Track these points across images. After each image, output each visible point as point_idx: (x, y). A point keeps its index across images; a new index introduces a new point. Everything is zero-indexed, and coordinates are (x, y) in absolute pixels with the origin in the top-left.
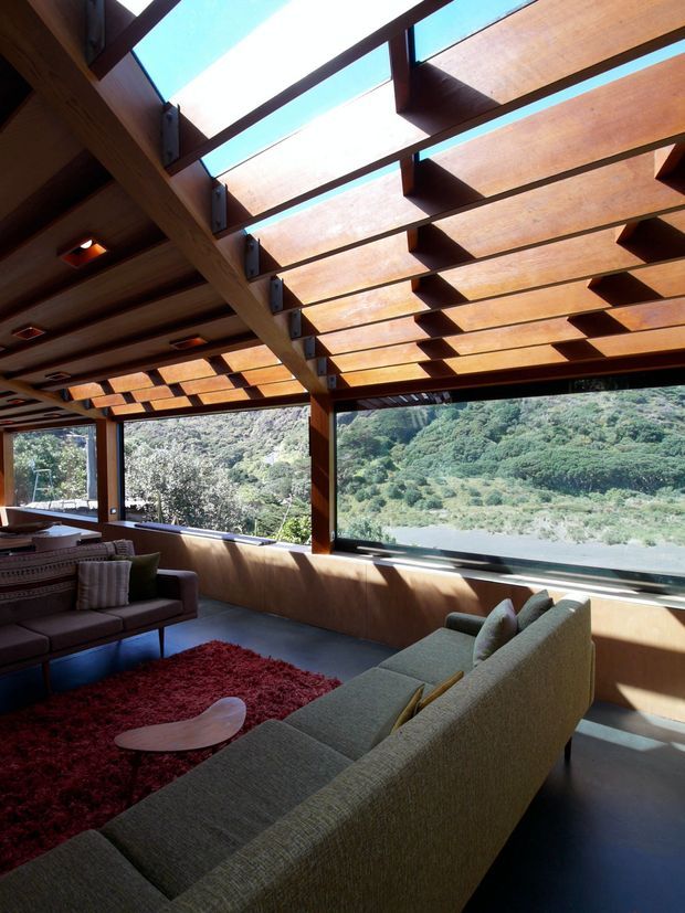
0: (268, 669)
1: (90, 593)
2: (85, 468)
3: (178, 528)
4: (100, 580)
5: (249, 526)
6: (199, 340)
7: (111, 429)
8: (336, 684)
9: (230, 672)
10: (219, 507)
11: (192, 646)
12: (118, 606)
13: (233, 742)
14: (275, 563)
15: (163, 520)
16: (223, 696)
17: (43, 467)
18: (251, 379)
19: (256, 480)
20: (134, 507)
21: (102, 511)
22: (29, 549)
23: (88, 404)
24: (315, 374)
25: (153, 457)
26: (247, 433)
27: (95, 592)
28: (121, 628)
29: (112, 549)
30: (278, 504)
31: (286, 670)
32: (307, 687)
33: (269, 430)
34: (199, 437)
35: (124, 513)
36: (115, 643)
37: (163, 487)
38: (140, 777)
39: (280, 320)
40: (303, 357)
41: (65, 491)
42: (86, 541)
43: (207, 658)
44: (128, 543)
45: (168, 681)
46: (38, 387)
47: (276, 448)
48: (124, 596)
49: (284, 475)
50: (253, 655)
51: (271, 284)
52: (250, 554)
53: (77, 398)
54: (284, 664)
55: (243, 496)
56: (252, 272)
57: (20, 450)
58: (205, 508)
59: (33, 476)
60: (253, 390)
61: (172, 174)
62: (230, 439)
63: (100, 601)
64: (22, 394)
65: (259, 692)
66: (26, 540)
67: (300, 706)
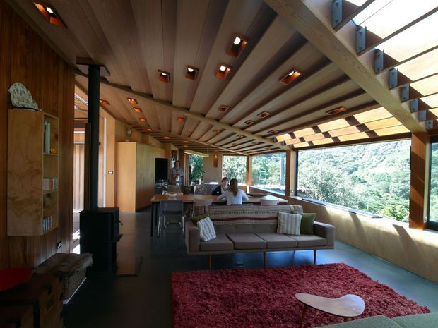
0: (376, 287)
1: (283, 227)
2: (279, 172)
3: (322, 202)
4: (288, 222)
5: (362, 206)
6: (342, 109)
7: (293, 154)
8: (426, 311)
9: (352, 282)
10: (345, 195)
11: (331, 263)
12: (295, 235)
13: (356, 320)
14: (382, 229)
15: (315, 198)
16: (348, 293)
17: (262, 170)
18: (371, 127)
19: (366, 182)
20: (300, 190)
21: (287, 191)
22: (259, 204)
23: (284, 143)
24: (417, 120)
25: (310, 168)
26: (361, 156)
27: (285, 226)
28: (296, 245)
29: (293, 209)
30: (380, 196)
31: (388, 291)
32: (404, 306)
33: (375, 154)
34: (333, 158)
35: (297, 193)
36: (292, 252)
37: (316, 183)
38: (305, 317)
39: (395, 92)
40: (409, 111)
41: (271, 181)
42: (280, 204)
43: (339, 271)
44: (300, 207)
45: (318, 276)
46: (264, 137)
47: (379, 164)
48: (298, 231)
49: (385, 180)
50: (366, 277)
51: (389, 74)
52: (365, 222)
53: (279, 141)
54: (388, 288)
55: (358, 190)
56: (379, 69)
57: (254, 163)
58: (337, 195)
59: (259, 174)
60: (371, 133)
61: (336, 31)
62: (351, 159)
63: (287, 231)
64: (258, 140)
65: (371, 298)
66: (257, 200)
67: (399, 315)
